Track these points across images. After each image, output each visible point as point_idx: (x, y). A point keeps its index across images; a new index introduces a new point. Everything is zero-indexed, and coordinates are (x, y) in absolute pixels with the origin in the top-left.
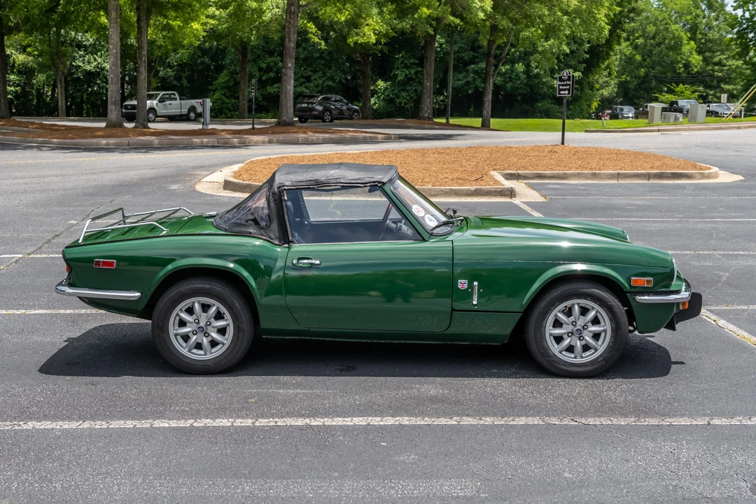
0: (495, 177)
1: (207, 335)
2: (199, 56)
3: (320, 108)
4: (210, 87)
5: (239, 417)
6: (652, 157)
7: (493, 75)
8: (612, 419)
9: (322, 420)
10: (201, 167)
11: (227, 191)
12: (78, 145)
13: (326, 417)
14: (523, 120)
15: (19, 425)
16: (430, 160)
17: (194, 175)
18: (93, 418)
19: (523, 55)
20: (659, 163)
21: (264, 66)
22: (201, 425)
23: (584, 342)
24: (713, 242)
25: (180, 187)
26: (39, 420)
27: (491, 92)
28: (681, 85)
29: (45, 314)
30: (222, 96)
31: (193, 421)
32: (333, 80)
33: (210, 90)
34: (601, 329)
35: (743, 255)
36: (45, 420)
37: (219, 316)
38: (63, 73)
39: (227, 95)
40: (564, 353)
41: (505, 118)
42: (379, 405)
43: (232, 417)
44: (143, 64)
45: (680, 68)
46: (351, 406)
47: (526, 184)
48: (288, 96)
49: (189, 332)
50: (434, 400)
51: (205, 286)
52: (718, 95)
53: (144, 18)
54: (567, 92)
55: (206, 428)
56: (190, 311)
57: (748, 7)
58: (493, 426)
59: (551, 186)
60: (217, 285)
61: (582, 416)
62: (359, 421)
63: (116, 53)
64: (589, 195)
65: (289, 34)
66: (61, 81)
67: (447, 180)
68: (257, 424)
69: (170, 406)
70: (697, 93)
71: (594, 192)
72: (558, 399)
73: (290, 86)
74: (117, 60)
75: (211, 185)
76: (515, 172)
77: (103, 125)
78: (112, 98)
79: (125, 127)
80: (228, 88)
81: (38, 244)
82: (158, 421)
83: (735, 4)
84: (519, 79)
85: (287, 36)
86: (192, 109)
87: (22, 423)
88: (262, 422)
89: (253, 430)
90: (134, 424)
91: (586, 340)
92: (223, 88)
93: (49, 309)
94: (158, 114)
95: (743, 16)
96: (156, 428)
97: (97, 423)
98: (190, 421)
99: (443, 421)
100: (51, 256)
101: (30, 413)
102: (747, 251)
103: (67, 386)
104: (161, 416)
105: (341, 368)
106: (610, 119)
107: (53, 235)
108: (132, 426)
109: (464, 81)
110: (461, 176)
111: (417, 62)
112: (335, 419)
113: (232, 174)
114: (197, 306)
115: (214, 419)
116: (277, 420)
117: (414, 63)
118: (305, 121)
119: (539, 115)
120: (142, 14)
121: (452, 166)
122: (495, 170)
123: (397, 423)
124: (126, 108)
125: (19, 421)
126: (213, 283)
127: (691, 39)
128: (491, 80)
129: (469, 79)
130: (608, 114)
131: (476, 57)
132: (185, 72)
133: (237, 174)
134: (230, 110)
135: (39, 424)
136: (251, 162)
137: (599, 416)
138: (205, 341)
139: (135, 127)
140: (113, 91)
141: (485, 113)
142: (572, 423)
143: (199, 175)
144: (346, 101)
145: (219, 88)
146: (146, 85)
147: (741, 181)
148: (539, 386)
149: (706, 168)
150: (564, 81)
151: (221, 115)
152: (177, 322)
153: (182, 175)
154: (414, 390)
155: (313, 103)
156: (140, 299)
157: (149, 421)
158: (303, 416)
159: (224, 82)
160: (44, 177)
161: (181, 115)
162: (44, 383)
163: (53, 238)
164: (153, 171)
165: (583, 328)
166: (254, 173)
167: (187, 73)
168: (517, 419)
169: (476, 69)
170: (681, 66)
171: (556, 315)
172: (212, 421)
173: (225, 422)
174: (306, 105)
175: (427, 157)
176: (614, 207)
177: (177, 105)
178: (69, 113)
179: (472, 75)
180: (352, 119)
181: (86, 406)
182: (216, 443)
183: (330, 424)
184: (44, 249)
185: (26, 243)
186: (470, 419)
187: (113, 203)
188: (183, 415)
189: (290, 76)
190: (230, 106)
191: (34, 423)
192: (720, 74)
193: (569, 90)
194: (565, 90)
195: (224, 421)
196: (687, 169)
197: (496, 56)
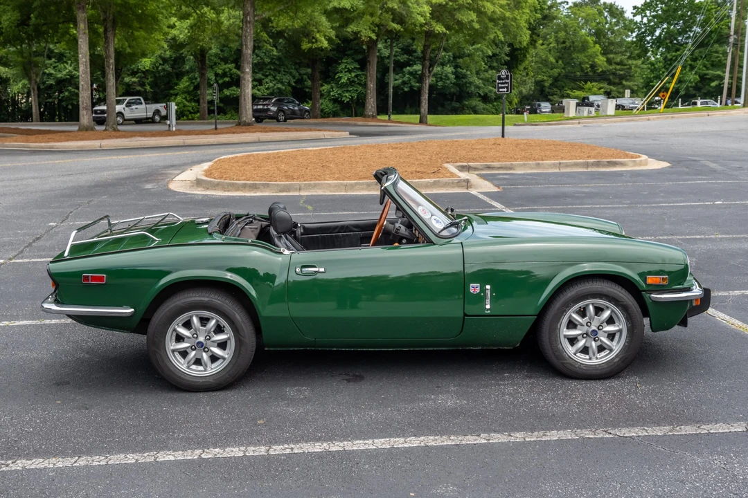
0: (450, 170)
1: (206, 349)
2: (160, 64)
3: (274, 109)
4: (172, 92)
5: (249, 444)
6: (586, 147)
7: (429, 76)
8: (646, 428)
9: (341, 444)
10: (172, 166)
11: (200, 189)
12: (52, 148)
13: (344, 440)
14: (454, 116)
15: (7, 465)
16: (387, 154)
17: (166, 174)
18: (89, 452)
19: (452, 58)
20: (593, 153)
21: (220, 72)
22: (210, 456)
23: (599, 343)
24: (667, 226)
25: (154, 186)
26: (28, 457)
27: (427, 91)
28: (589, 83)
29: (30, 325)
30: (184, 100)
31: (201, 451)
32: (282, 83)
33: (172, 95)
34: (617, 328)
35: (701, 239)
36: (35, 458)
37: (219, 329)
38: (36, 82)
39: (188, 99)
40: (578, 354)
41: (438, 114)
42: (399, 423)
43: (242, 445)
44: (111, 72)
45: (587, 68)
46: (368, 425)
47: (477, 174)
48: (247, 99)
49: (188, 347)
50: (454, 413)
51: (203, 299)
52: (622, 90)
53: (110, 29)
54: (505, 90)
55: (216, 460)
56: (188, 325)
57: (645, 14)
58: (525, 444)
59: (501, 176)
60: (216, 297)
61: (614, 427)
62: (382, 443)
63: (86, 62)
64: (538, 184)
65: (246, 42)
66: (34, 89)
67: (406, 173)
68: (272, 452)
69: (174, 433)
70: (603, 90)
71: (541, 181)
72: (582, 406)
73: (248, 90)
74: (86, 68)
75: (183, 183)
76: (466, 164)
77: (76, 128)
78: (83, 104)
79: (97, 131)
80: (189, 93)
81: (19, 248)
82: (162, 453)
83: (634, 11)
84: (448, 79)
85: (244, 43)
86: (157, 112)
87: (10, 462)
88: (277, 450)
89: (267, 459)
90: (136, 458)
91: (601, 341)
92: (184, 92)
93: (33, 319)
94: (126, 118)
95: (642, 21)
96: (161, 463)
97: (94, 458)
98: (198, 452)
99: (470, 440)
100: (33, 260)
101: (18, 448)
102: (703, 234)
103: (58, 412)
104: (163, 446)
105: (347, 378)
106: (530, 113)
107: (34, 238)
108: (133, 461)
109: (400, 81)
110: (418, 170)
111: (358, 66)
112: (355, 442)
113: (203, 173)
114: (195, 320)
115: (223, 447)
116: (293, 446)
117: (355, 68)
118: (261, 122)
119: (467, 111)
120: (108, 25)
121: (408, 160)
122: (447, 162)
123: (422, 444)
124: (96, 112)
125: (7, 460)
126: (212, 296)
127: (595, 43)
128: (427, 81)
129: (405, 79)
130: (528, 109)
131: (411, 60)
132: (148, 79)
133: (208, 173)
134: (191, 113)
135: (30, 462)
136: (219, 160)
137: (633, 426)
138: (205, 356)
139: (105, 130)
140: (84, 96)
141: (422, 110)
142: (607, 436)
143: (170, 174)
144: (297, 102)
145: (180, 93)
146: (114, 91)
147: (669, 167)
148: (557, 391)
149: (637, 157)
150: (503, 80)
151: (183, 117)
152: (174, 338)
153: (153, 174)
154: (430, 402)
155: (267, 105)
156: (133, 314)
157: (152, 454)
158: (319, 439)
159: (185, 88)
160: (23, 179)
161: (147, 118)
162: (32, 409)
163: (34, 241)
164: (126, 171)
165: (598, 328)
166: (224, 171)
167: (150, 80)
168: (548, 434)
169: (411, 70)
170: (588, 66)
171: (570, 316)
172: (221, 451)
173: (236, 452)
174: (261, 107)
175: (383, 152)
176: (565, 195)
177: (143, 110)
178: (42, 118)
179: (407, 76)
180: (303, 118)
181: (80, 437)
182: (231, 480)
183: (350, 449)
184: (25, 253)
185: (6, 247)
186: (499, 436)
187: (91, 204)
188: (188, 444)
189: (248, 81)
190: (190, 109)
191: (24, 461)
192: (622, 73)
193: (507, 88)
194: (503, 88)
195: (234, 450)
196: (620, 157)
197: (431, 59)
